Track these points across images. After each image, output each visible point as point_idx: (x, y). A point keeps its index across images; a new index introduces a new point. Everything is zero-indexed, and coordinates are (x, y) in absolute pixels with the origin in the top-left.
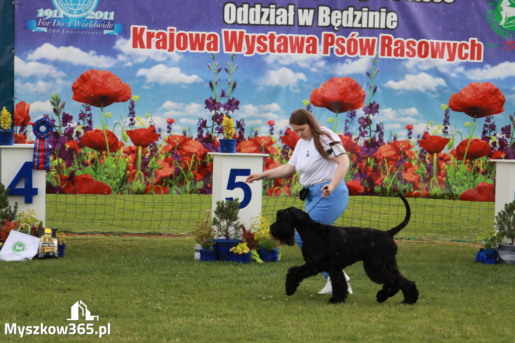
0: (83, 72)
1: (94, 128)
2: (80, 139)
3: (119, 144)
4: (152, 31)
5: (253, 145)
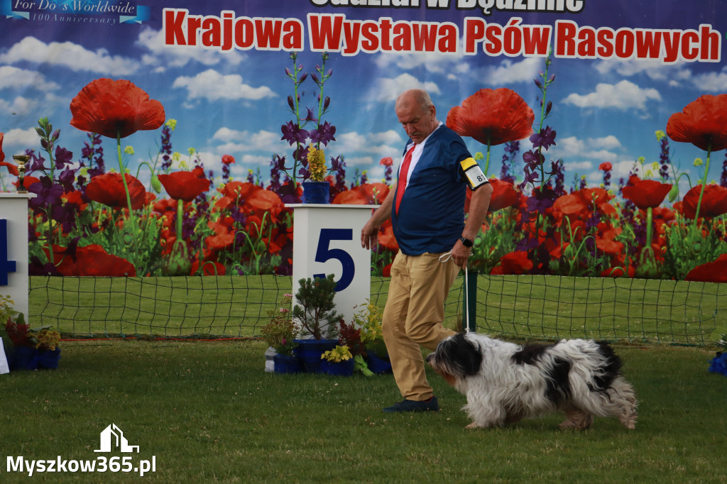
0: (88, 83)
1: (107, 172)
2: (84, 188)
3: (147, 197)
4: (197, 17)
5: (359, 198)
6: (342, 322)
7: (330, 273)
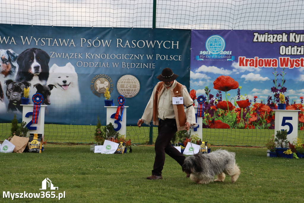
0: (218, 77)
1: (223, 101)
2: (216, 105)
3: (233, 107)
4: (248, 59)
5: (293, 108)
6: (289, 143)
7: (286, 129)
